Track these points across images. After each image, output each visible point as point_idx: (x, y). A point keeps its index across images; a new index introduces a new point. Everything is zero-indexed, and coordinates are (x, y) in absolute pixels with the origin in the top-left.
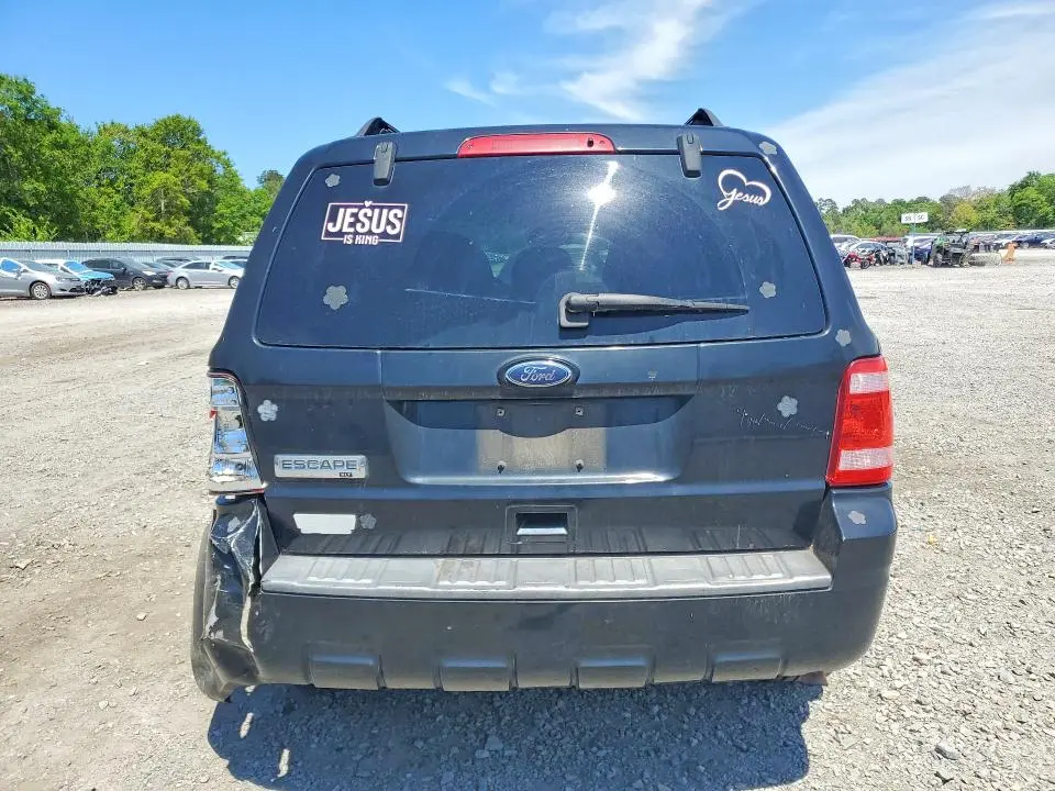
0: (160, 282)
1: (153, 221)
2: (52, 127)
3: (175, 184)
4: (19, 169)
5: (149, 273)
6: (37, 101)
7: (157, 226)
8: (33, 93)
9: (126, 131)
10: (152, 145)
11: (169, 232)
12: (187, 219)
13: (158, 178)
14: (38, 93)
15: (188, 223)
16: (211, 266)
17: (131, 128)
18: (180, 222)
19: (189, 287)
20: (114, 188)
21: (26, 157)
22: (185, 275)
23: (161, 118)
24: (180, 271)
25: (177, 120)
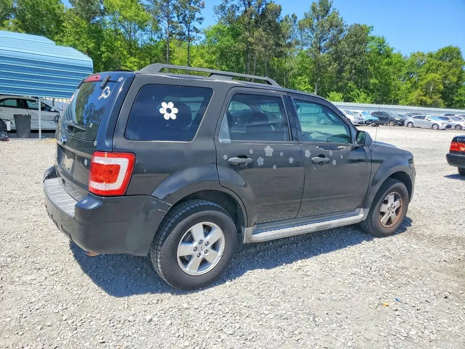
0: (401, 123)
1: (423, 96)
2: (388, 56)
3: (438, 79)
4: (371, 74)
5: (397, 119)
6: (385, 46)
7: (424, 98)
8: (384, 42)
9: (423, 55)
10: (434, 61)
11: (429, 101)
12: (441, 95)
13: (431, 76)
14: (386, 43)
15: (441, 98)
16: (426, 118)
17: (425, 54)
18: (437, 97)
19: (413, 127)
20: (410, 81)
21: (375, 69)
22: (412, 121)
23: (442, 48)
24: (411, 119)
25: (449, 48)
